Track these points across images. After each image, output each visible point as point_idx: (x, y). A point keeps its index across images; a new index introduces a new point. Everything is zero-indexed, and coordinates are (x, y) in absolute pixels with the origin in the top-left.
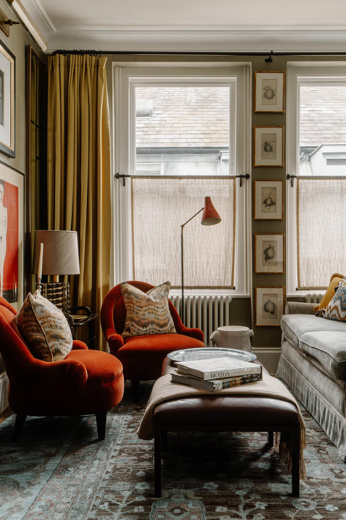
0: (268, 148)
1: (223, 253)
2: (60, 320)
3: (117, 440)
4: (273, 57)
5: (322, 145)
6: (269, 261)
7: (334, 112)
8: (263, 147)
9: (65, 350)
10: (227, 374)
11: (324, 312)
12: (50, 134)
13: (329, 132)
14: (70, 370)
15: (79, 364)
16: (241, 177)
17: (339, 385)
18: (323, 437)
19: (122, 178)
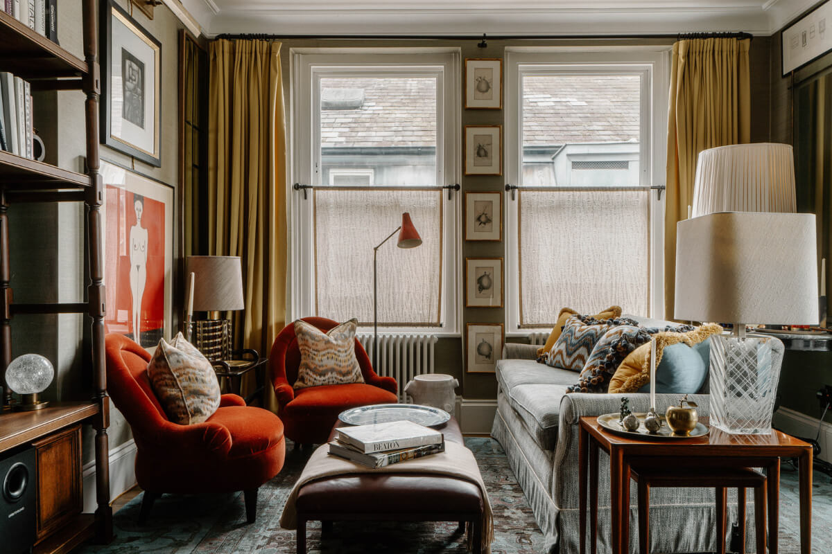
0: (482, 153)
1: (427, 282)
2: (203, 371)
3: (271, 523)
4: (487, 42)
5: (566, 145)
6: (484, 291)
7: (584, 104)
8: (476, 151)
9: (207, 409)
10: (396, 445)
11: (547, 357)
12: (211, 136)
13: (578, 128)
14: (210, 435)
15: (220, 429)
16: (450, 187)
17: (547, 457)
18: (530, 520)
19: (303, 190)
